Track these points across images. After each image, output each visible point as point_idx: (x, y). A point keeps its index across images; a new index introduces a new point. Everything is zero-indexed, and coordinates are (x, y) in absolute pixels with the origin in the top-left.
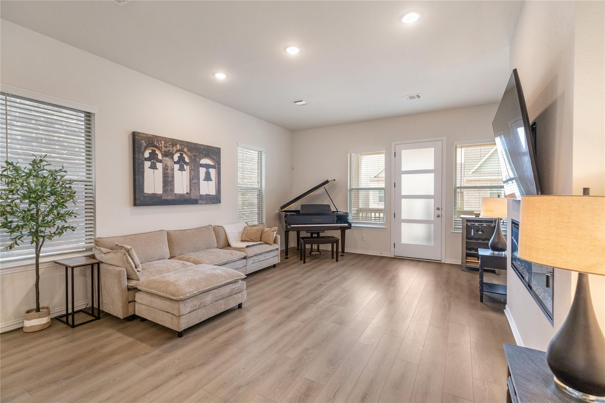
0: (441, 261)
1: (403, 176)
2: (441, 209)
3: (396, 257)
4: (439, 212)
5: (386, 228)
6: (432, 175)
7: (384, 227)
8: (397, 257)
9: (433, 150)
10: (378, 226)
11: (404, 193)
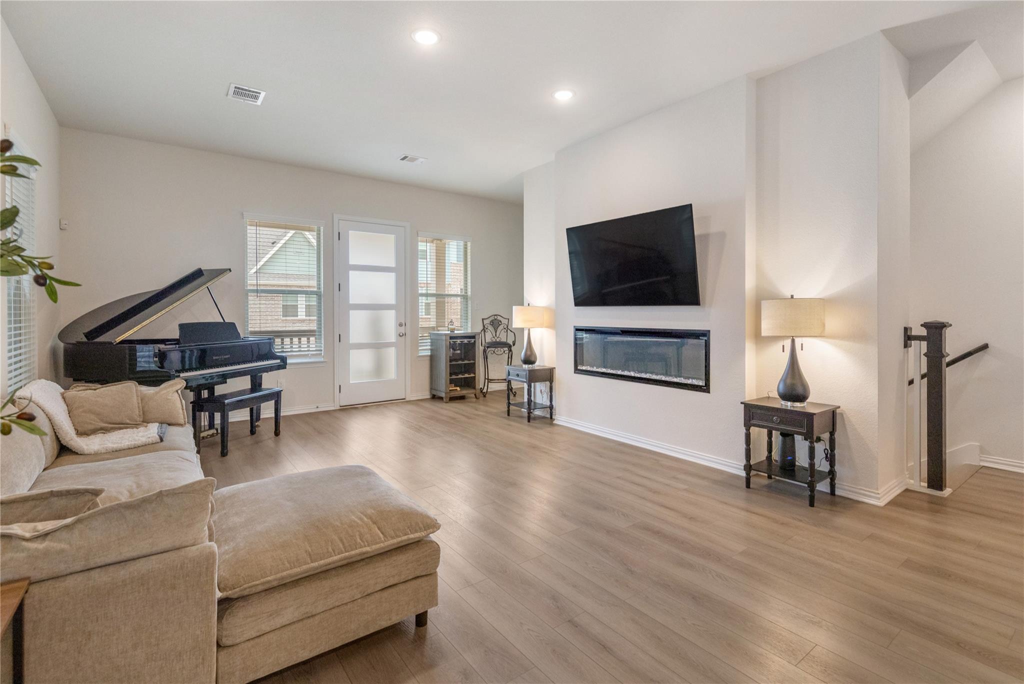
0: (404, 399)
1: (353, 274)
2: (404, 324)
3: (342, 408)
4: (402, 330)
5: (326, 362)
6: (392, 276)
7: (322, 360)
8: (344, 407)
9: (392, 237)
10: (310, 358)
11: (353, 300)
